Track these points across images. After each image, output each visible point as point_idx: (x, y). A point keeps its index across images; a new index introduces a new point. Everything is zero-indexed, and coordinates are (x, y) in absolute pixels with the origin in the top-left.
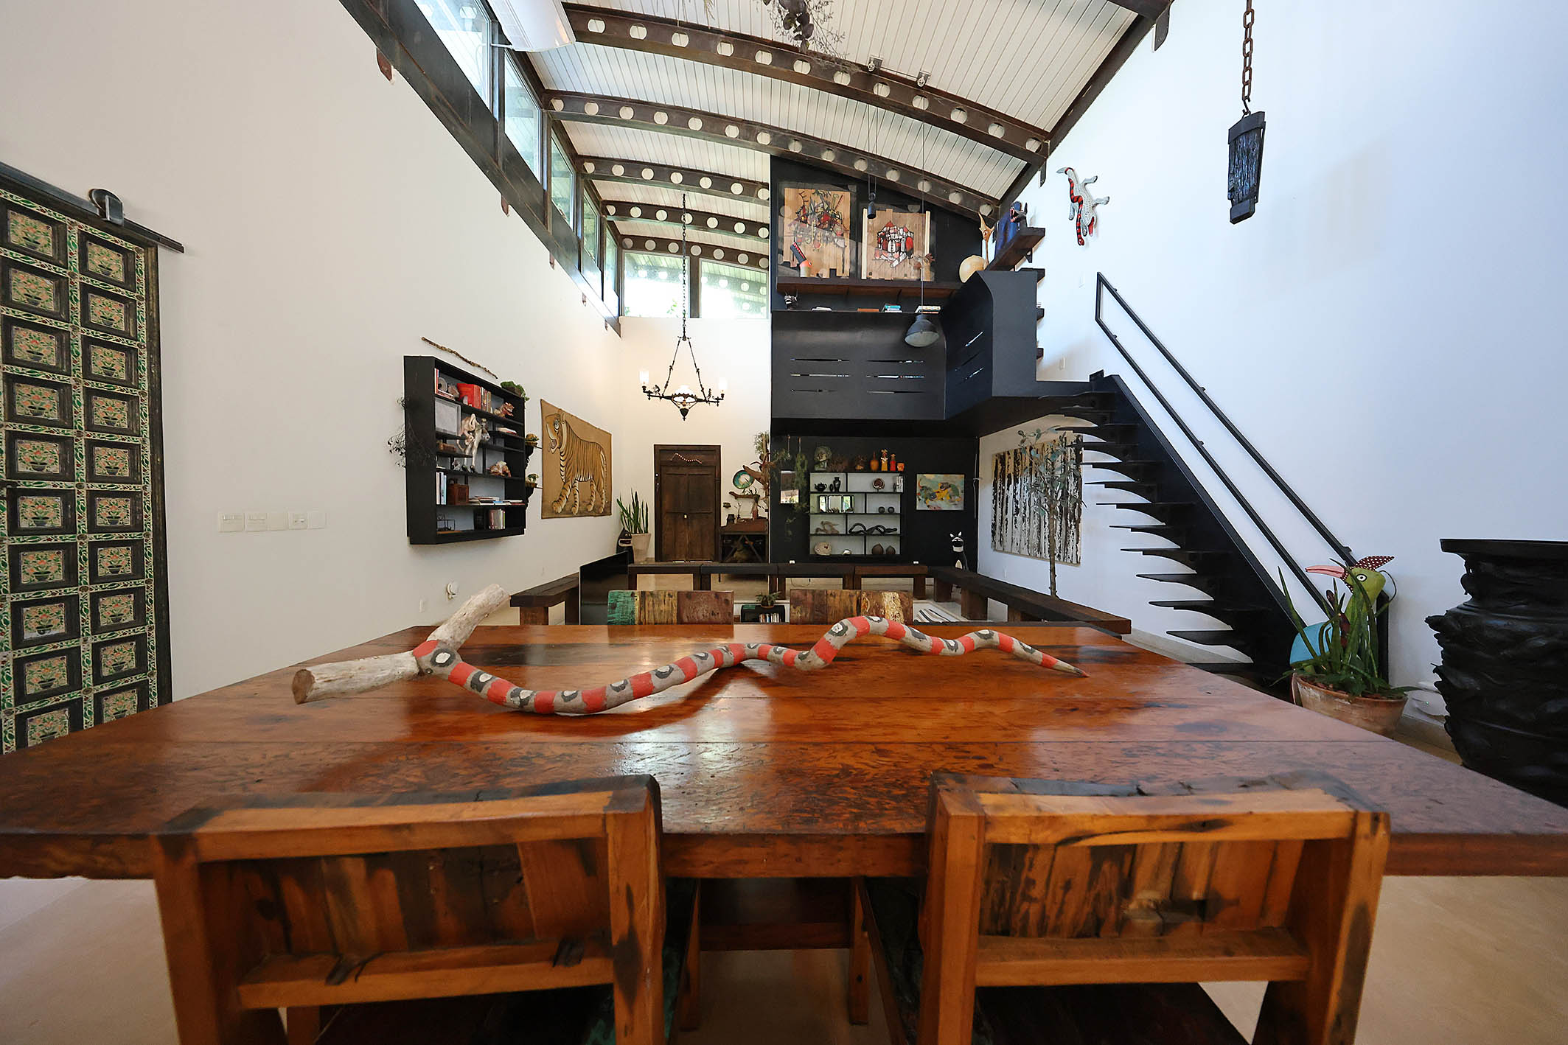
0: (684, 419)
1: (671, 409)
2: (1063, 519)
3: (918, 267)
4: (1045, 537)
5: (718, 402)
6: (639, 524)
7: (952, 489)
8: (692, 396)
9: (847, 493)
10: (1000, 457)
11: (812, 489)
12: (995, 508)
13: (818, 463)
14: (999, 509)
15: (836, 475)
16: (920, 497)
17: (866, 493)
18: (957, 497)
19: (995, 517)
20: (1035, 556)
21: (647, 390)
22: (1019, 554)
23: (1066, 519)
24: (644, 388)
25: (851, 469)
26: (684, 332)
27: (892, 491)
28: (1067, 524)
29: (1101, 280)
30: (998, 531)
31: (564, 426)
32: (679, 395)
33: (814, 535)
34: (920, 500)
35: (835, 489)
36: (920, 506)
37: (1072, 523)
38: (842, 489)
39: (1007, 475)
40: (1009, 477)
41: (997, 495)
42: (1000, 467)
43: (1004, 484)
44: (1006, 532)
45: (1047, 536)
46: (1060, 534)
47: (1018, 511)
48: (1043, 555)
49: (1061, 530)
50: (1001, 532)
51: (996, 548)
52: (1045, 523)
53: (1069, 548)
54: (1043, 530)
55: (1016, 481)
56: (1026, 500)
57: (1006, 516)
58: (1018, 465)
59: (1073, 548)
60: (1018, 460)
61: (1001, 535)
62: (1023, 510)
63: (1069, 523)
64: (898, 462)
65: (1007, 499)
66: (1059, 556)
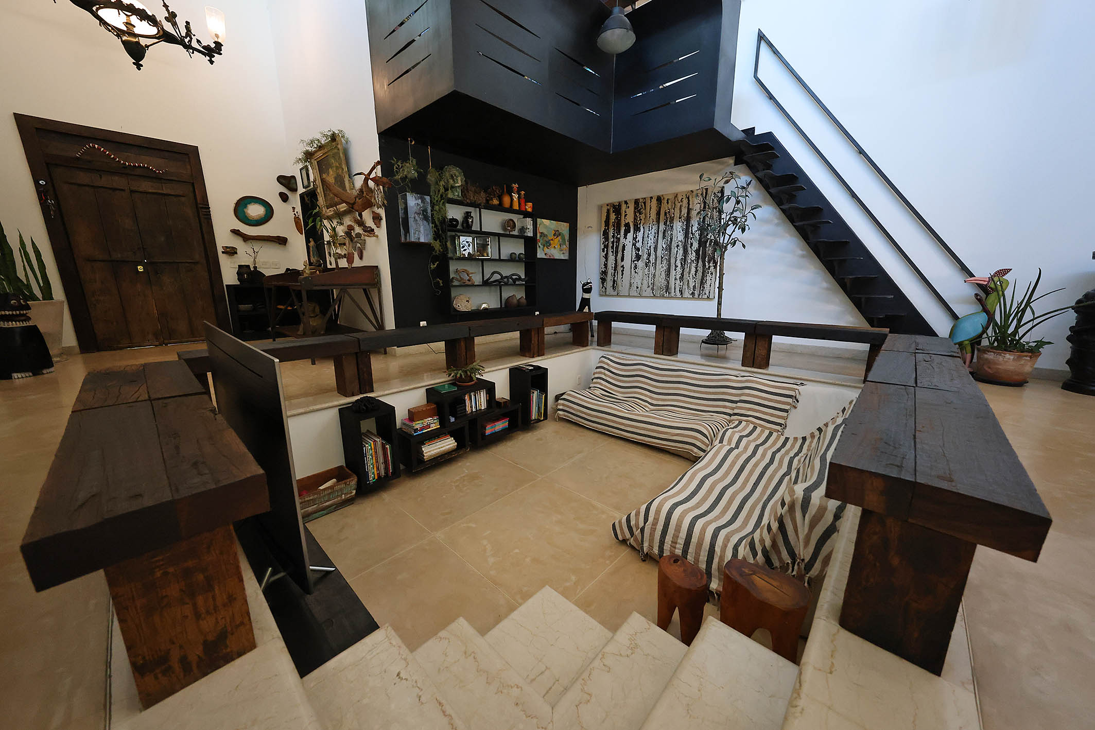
2: (700, 261)
4: (676, 279)
7: (561, 238)
10: (614, 206)
11: (446, 224)
12: (606, 257)
14: (611, 258)
15: (471, 209)
16: (541, 244)
18: (564, 246)
19: (606, 265)
20: (663, 297)
22: (641, 296)
23: (704, 262)
25: (487, 204)
27: (522, 234)
28: (704, 265)
29: (761, 37)
30: (609, 278)
33: (454, 286)
34: (540, 247)
36: (540, 254)
37: (711, 264)
38: (474, 227)
39: (623, 223)
40: (627, 225)
41: (608, 244)
42: (613, 217)
43: (619, 233)
44: (622, 278)
45: (678, 278)
46: (696, 275)
47: (638, 257)
48: (673, 294)
49: (696, 271)
50: (614, 278)
51: (607, 293)
52: (676, 266)
53: (705, 286)
54: (673, 272)
55: (637, 229)
56: (650, 247)
57: (623, 263)
58: (640, 214)
59: (710, 286)
60: (640, 209)
61: (614, 281)
62: (646, 256)
63: (707, 264)
64: (527, 201)
65: (624, 246)
66: (693, 294)
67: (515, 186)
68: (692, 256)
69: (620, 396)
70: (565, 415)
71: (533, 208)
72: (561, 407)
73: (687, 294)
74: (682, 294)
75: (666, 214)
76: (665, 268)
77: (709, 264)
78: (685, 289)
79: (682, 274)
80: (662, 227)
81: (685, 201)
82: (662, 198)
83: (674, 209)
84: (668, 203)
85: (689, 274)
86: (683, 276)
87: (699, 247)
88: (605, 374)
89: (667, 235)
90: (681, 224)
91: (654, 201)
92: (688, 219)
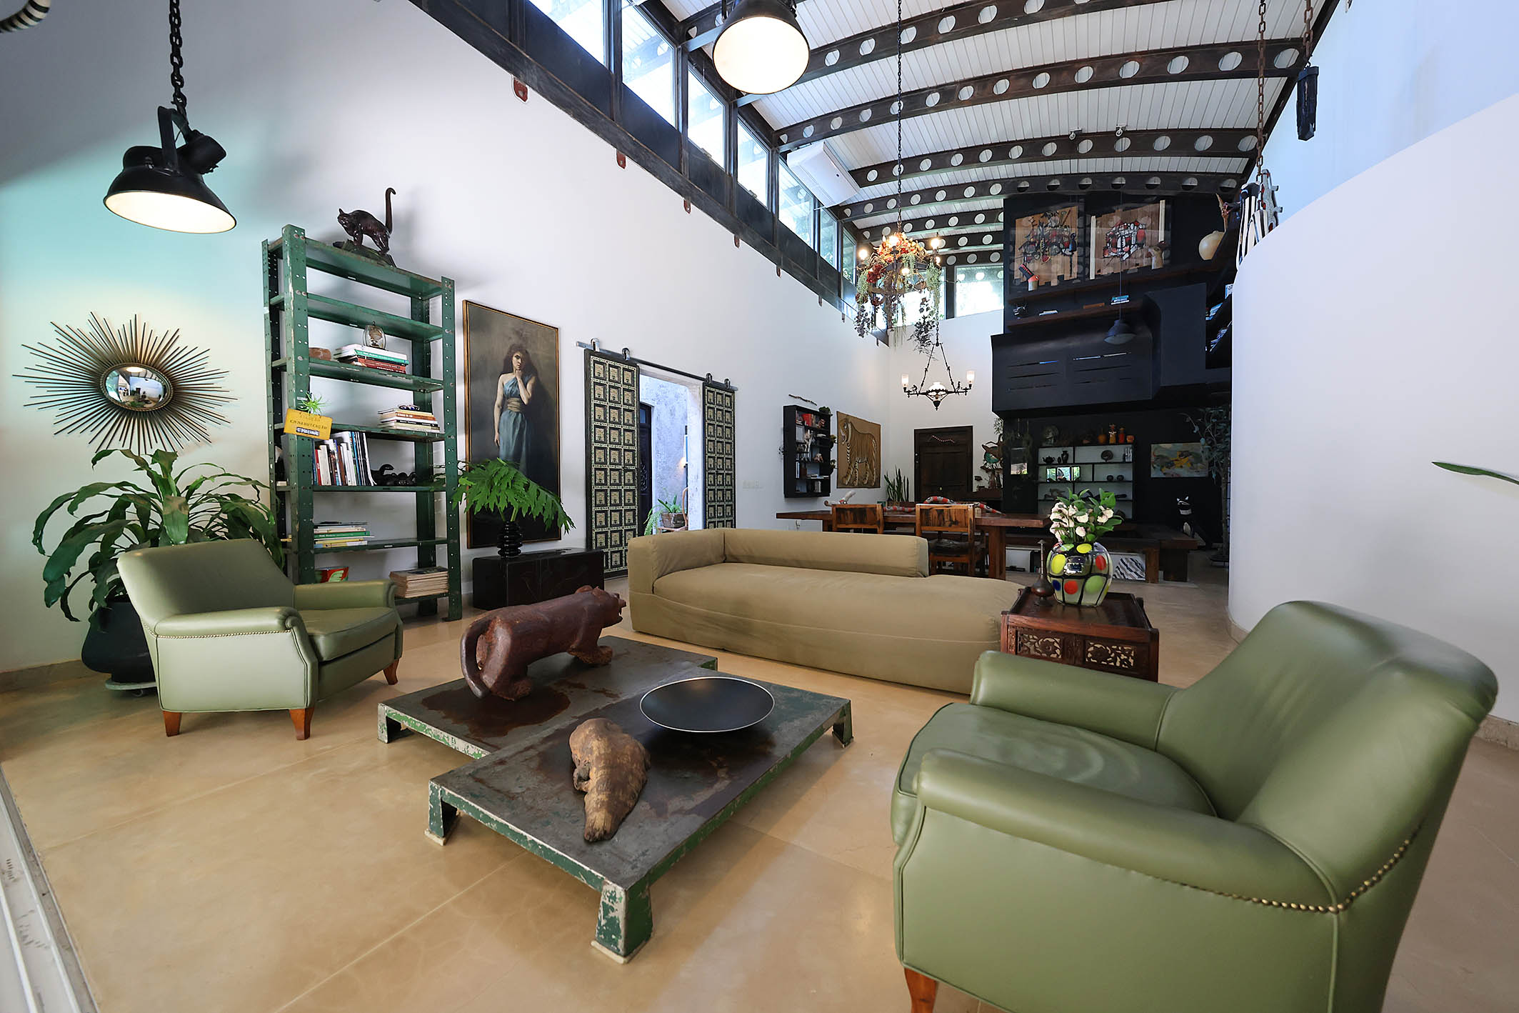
0: (937, 409)
1: (927, 402)
3: (1149, 255)
5: (966, 392)
6: (902, 495)
7: (1194, 457)
8: (943, 390)
9: (1075, 464)
11: (1041, 461)
13: (1047, 440)
15: (1065, 449)
16: (1155, 466)
17: (1093, 464)
18: (1199, 465)
21: (907, 390)
24: (905, 388)
25: (1077, 443)
26: (937, 339)
27: (1122, 460)
31: (849, 425)
32: (933, 391)
33: (1043, 500)
34: (1154, 468)
35: (1064, 462)
36: (1155, 474)
38: (1070, 460)
64: (1126, 435)
67: (1113, 426)
71: (1135, 438)
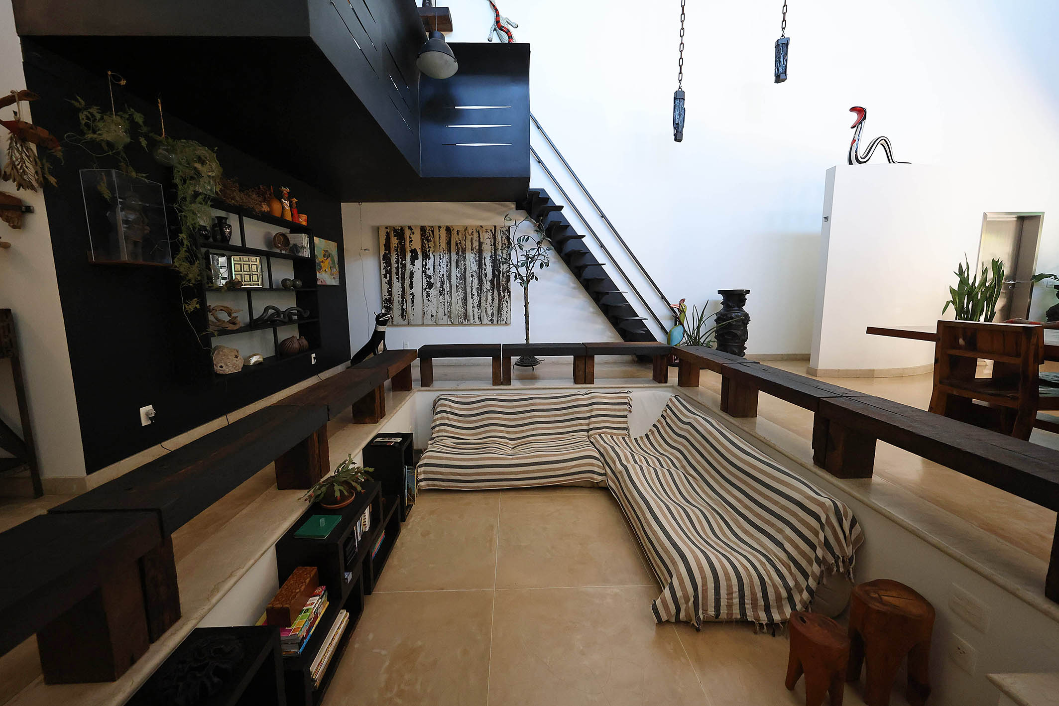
2: (496, 291)
4: (473, 307)
7: (331, 260)
10: (395, 230)
14: (397, 285)
17: (269, 255)
18: (335, 270)
19: (390, 292)
20: (461, 324)
22: (436, 324)
23: (499, 291)
30: (396, 306)
37: (506, 294)
39: (408, 249)
40: (414, 252)
41: (390, 269)
42: (394, 241)
43: (404, 258)
44: (413, 306)
45: (475, 305)
46: (493, 303)
47: (430, 285)
48: (472, 321)
49: (493, 300)
50: (402, 306)
51: (395, 323)
52: (473, 295)
53: (502, 313)
54: (470, 301)
55: (426, 256)
56: (443, 275)
57: (412, 291)
58: (428, 242)
59: (507, 312)
60: (428, 237)
61: (403, 310)
62: (439, 284)
63: (502, 293)
64: (300, 212)
65: (412, 274)
66: (492, 320)
67: (286, 190)
68: (487, 286)
69: (472, 439)
70: (428, 485)
71: (308, 221)
72: (422, 477)
73: (486, 320)
74: (481, 320)
75: (457, 244)
76: (461, 296)
77: (504, 293)
78: (484, 316)
79: (480, 302)
80: (454, 257)
81: (476, 235)
82: (452, 229)
83: (465, 241)
84: (458, 234)
85: (486, 302)
86: (480, 304)
87: (494, 277)
88: (448, 419)
89: (460, 264)
90: (473, 255)
91: (443, 233)
92: (480, 251)
